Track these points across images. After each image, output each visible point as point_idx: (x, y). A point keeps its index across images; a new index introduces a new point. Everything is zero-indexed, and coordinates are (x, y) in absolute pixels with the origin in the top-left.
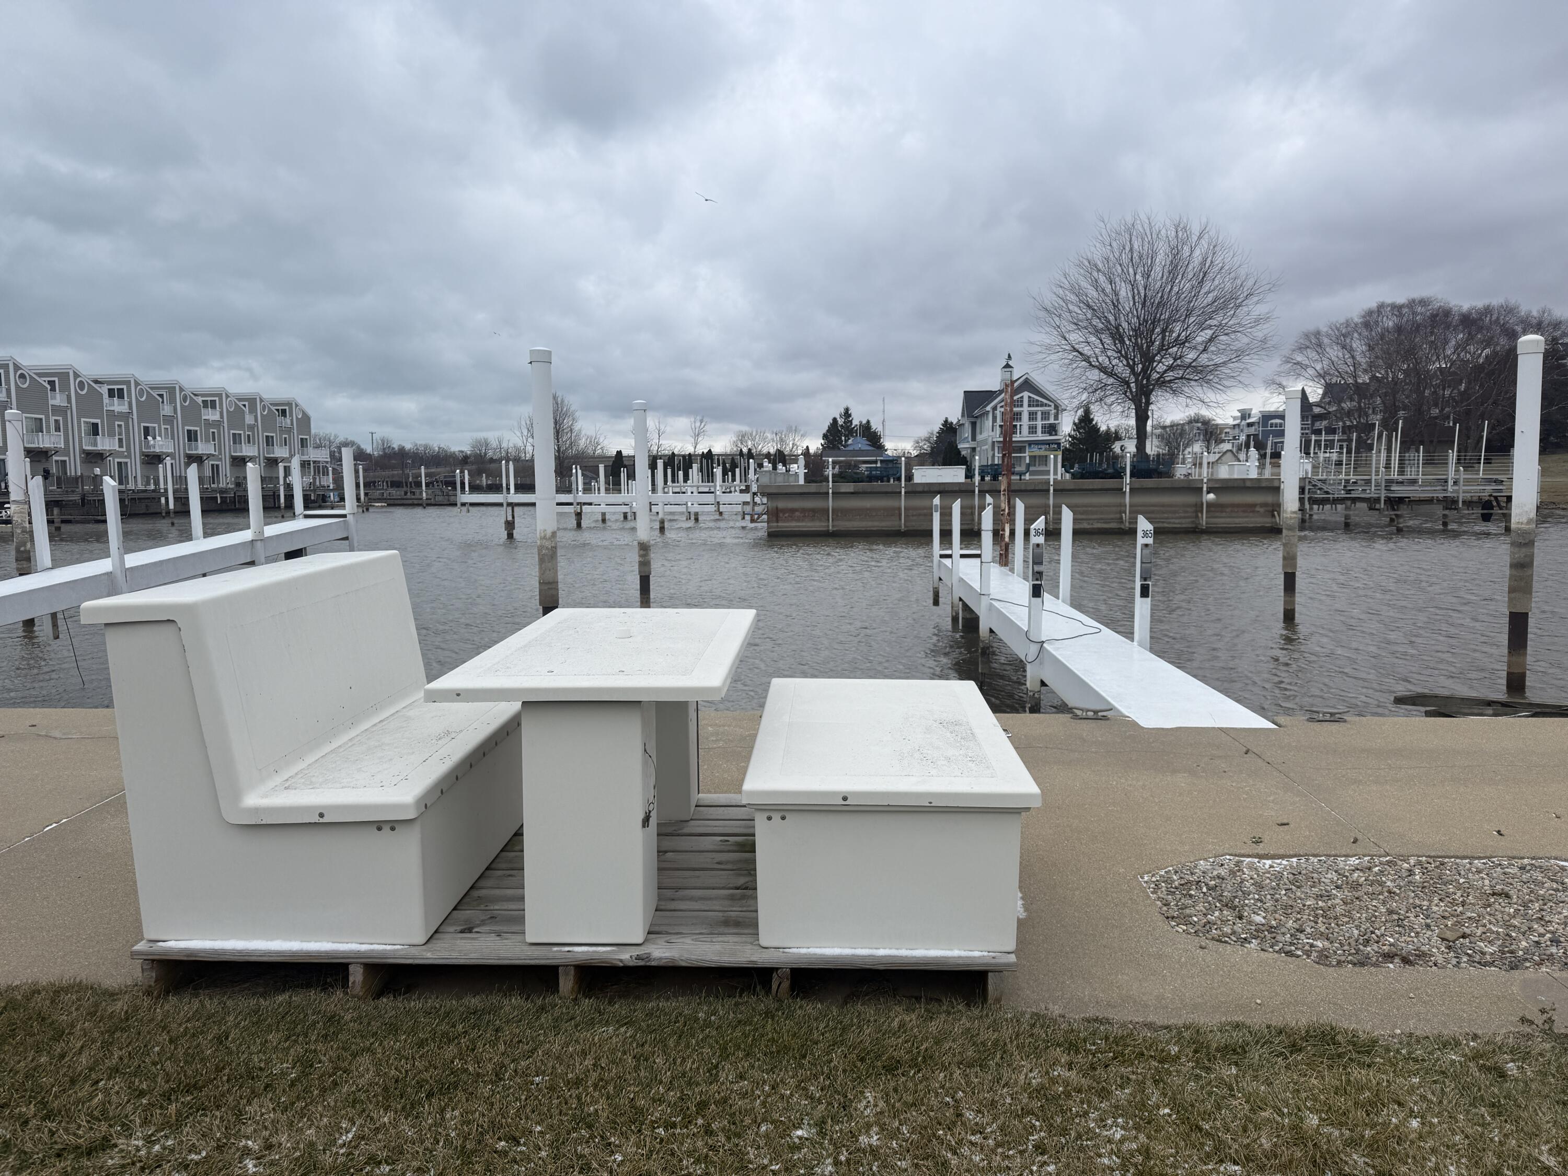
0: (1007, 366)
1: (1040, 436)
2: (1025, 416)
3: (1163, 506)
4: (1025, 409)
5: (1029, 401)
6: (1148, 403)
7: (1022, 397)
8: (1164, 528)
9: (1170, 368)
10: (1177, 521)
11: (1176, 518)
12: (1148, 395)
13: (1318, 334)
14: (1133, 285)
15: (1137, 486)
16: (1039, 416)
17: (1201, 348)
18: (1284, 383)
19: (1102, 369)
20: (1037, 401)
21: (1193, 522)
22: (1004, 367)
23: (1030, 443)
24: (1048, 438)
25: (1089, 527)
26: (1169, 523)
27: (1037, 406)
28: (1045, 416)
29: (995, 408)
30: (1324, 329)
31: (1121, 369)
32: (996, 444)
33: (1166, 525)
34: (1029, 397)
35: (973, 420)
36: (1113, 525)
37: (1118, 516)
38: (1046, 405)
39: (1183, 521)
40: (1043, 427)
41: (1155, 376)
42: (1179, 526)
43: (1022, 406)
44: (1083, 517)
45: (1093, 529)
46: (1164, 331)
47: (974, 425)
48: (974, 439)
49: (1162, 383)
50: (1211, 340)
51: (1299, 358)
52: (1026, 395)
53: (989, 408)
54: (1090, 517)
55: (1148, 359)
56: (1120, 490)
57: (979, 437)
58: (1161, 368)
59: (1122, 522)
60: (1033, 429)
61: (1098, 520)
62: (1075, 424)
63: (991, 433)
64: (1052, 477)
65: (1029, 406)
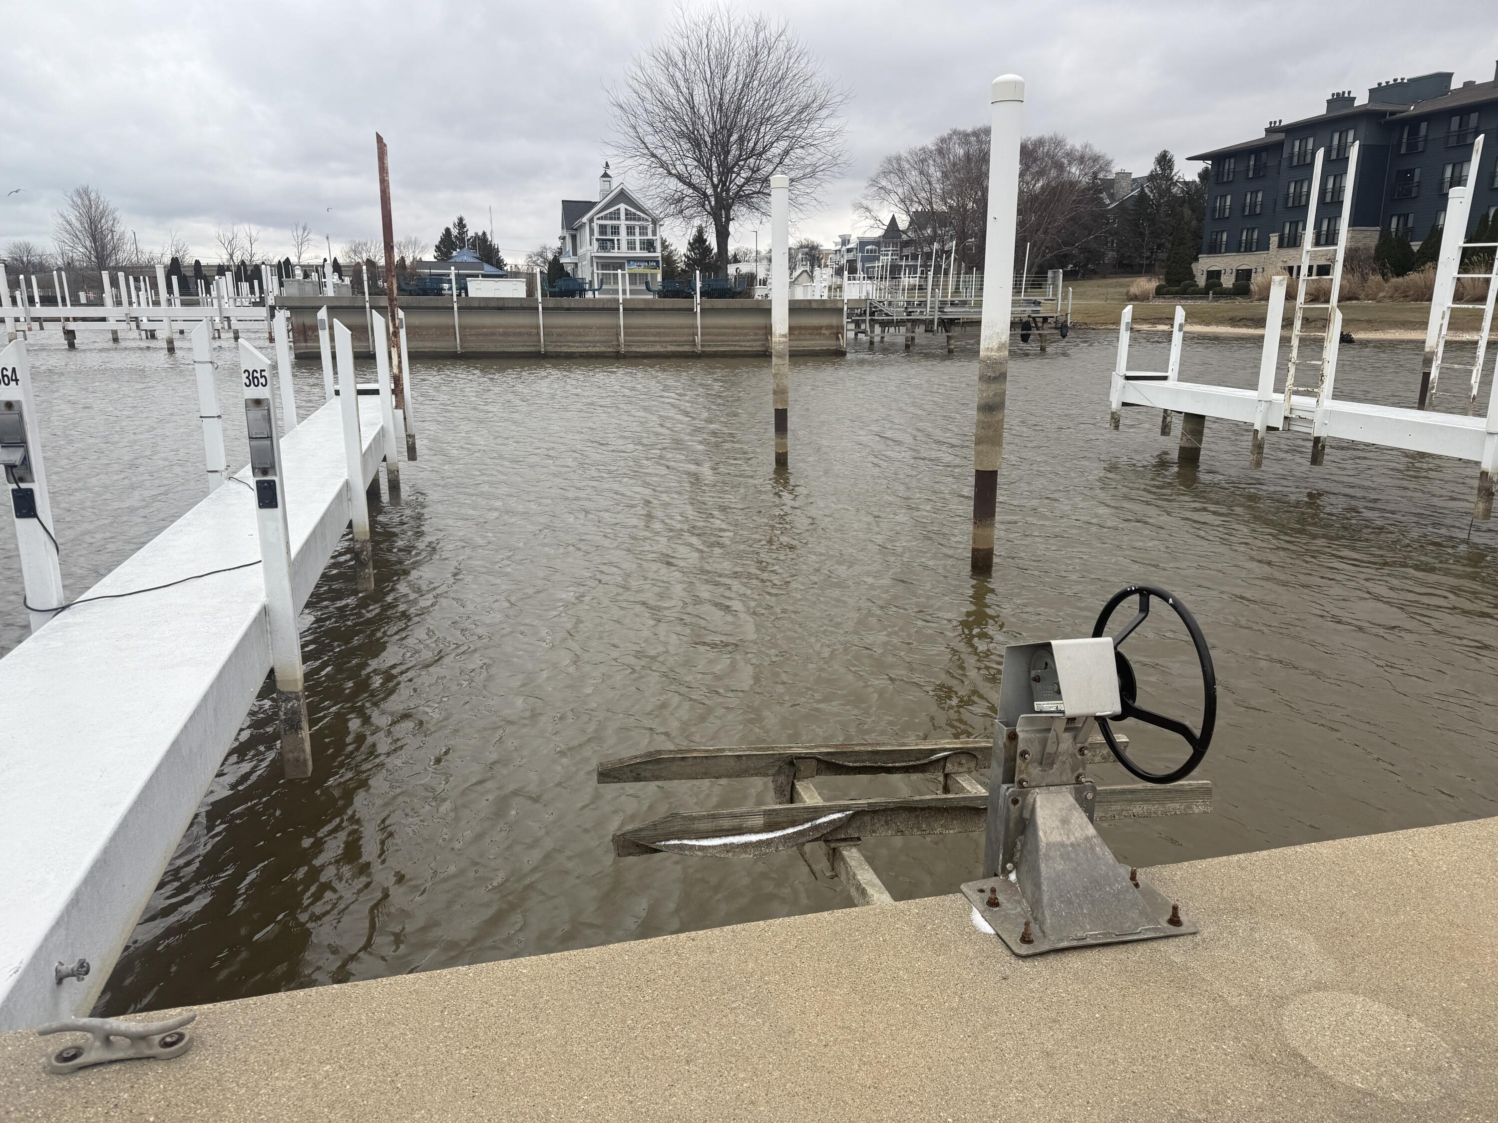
0: (606, 175)
1: (639, 253)
2: (623, 231)
3: (735, 328)
4: (623, 223)
5: (626, 214)
6: (728, 219)
7: (619, 209)
8: (736, 351)
9: (748, 180)
10: (748, 344)
11: (748, 341)
12: (728, 208)
13: (899, 159)
14: (711, 86)
15: (707, 306)
16: (637, 230)
17: (777, 160)
18: (870, 207)
19: (679, 177)
20: (635, 214)
21: (763, 345)
22: (603, 176)
23: (630, 260)
24: (646, 254)
25: (662, 350)
26: (741, 346)
27: (634, 219)
28: (643, 230)
29: (591, 220)
30: (904, 154)
31: (698, 177)
32: (595, 260)
33: (738, 348)
34: (626, 210)
35: (573, 232)
36: (686, 348)
37: (691, 338)
38: (643, 219)
39: (755, 344)
40: (642, 242)
41: (734, 188)
42: (750, 349)
43: (619, 219)
44: (657, 339)
45: (667, 352)
46: (741, 139)
47: (574, 238)
48: (575, 253)
49: (742, 197)
50: (786, 153)
51: (884, 183)
52: (622, 207)
53: (585, 219)
54: (664, 339)
55: (726, 171)
56: (690, 311)
57: (580, 252)
58: (740, 181)
59: (695, 345)
60: (631, 246)
61: (671, 343)
62: (689, 243)
63: (589, 247)
64: (621, 297)
65: (627, 219)
